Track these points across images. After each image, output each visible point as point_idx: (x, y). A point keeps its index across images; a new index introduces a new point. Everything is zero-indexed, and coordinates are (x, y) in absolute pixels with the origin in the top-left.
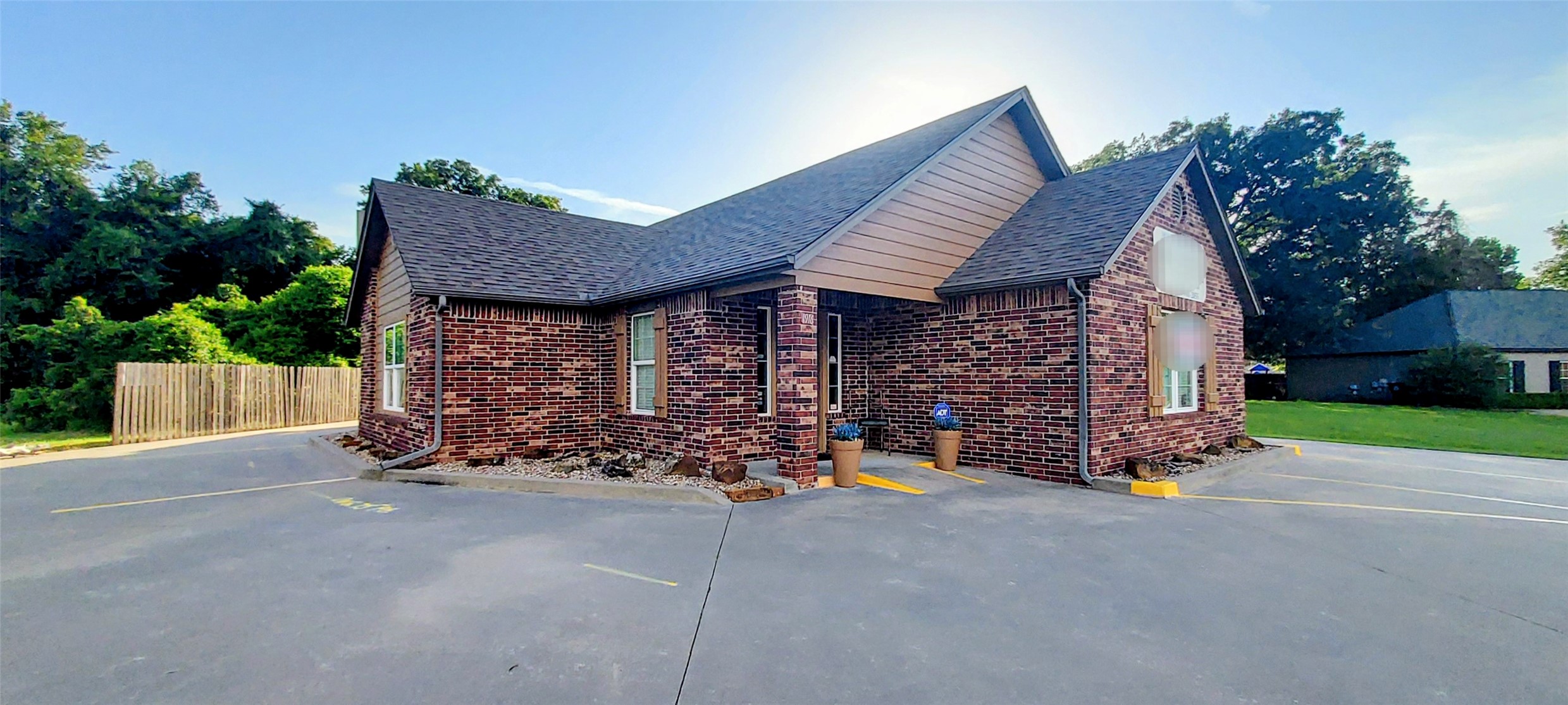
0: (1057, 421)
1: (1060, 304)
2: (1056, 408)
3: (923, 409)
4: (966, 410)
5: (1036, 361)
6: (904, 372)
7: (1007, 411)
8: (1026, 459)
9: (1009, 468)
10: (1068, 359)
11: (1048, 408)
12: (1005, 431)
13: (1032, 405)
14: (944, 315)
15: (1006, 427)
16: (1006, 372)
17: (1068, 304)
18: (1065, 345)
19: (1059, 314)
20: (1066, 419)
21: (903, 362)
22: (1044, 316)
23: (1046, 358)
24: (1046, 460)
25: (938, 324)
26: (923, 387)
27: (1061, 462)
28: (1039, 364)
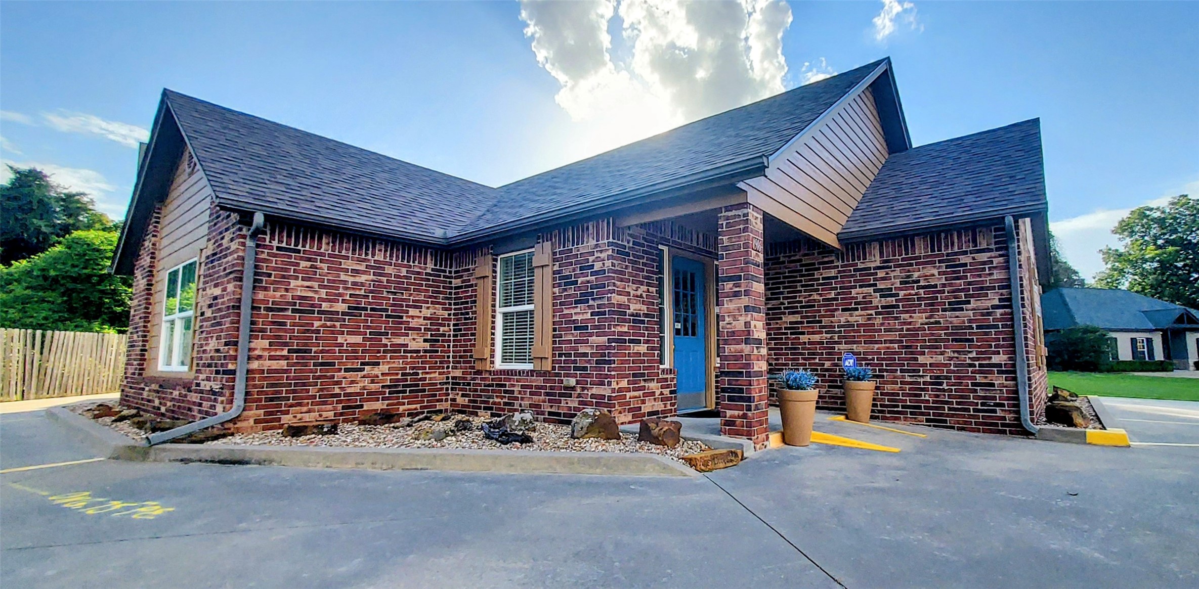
0: (986, 369)
1: (984, 246)
2: (985, 353)
3: (817, 361)
4: (870, 360)
5: (956, 306)
6: (791, 323)
7: (921, 359)
8: (950, 409)
9: (927, 420)
10: (996, 302)
11: (974, 355)
12: (922, 380)
13: (954, 352)
14: (840, 263)
15: (922, 376)
16: (919, 318)
17: (993, 246)
18: (994, 288)
19: (984, 257)
20: (1000, 365)
21: (790, 313)
22: (964, 259)
23: (969, 302)
24: (975, 410)
25: (833, 272)
26: (816, 338)
27: (995, 411)
28: (962, 309)
